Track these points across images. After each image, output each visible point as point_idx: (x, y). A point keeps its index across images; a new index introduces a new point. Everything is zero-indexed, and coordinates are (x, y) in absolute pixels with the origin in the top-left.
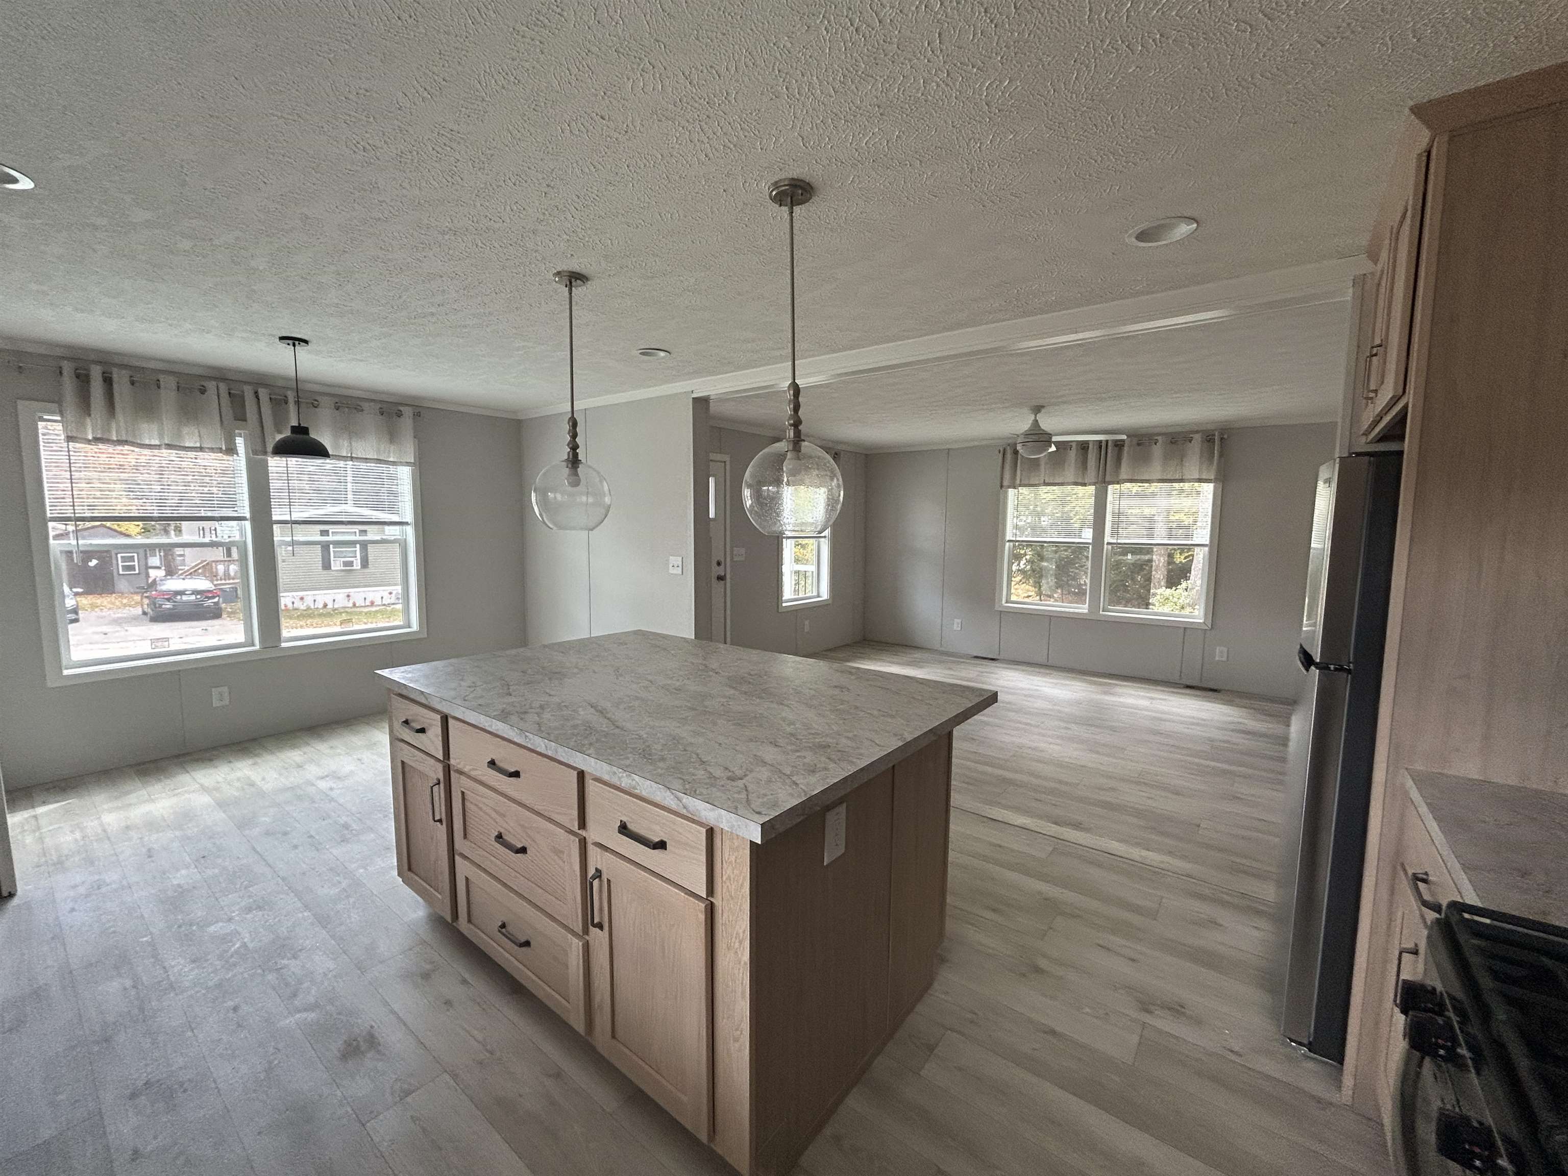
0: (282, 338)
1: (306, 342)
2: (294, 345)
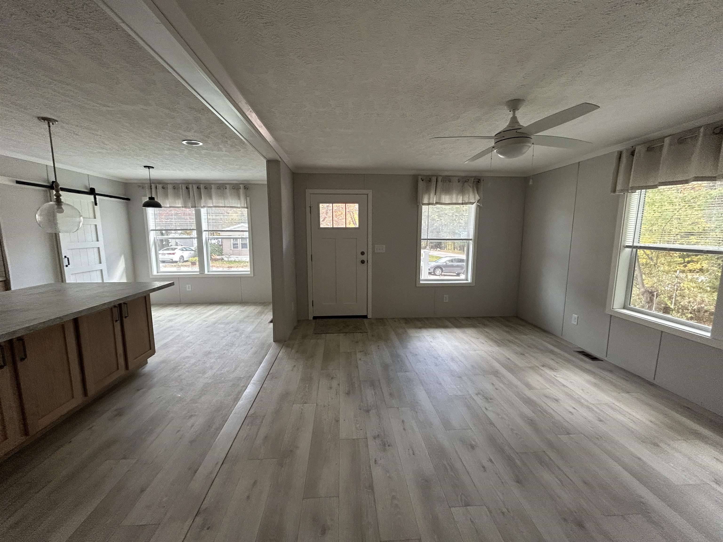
0: (145, 167)
1: (153, 167)
2: (149, 169)
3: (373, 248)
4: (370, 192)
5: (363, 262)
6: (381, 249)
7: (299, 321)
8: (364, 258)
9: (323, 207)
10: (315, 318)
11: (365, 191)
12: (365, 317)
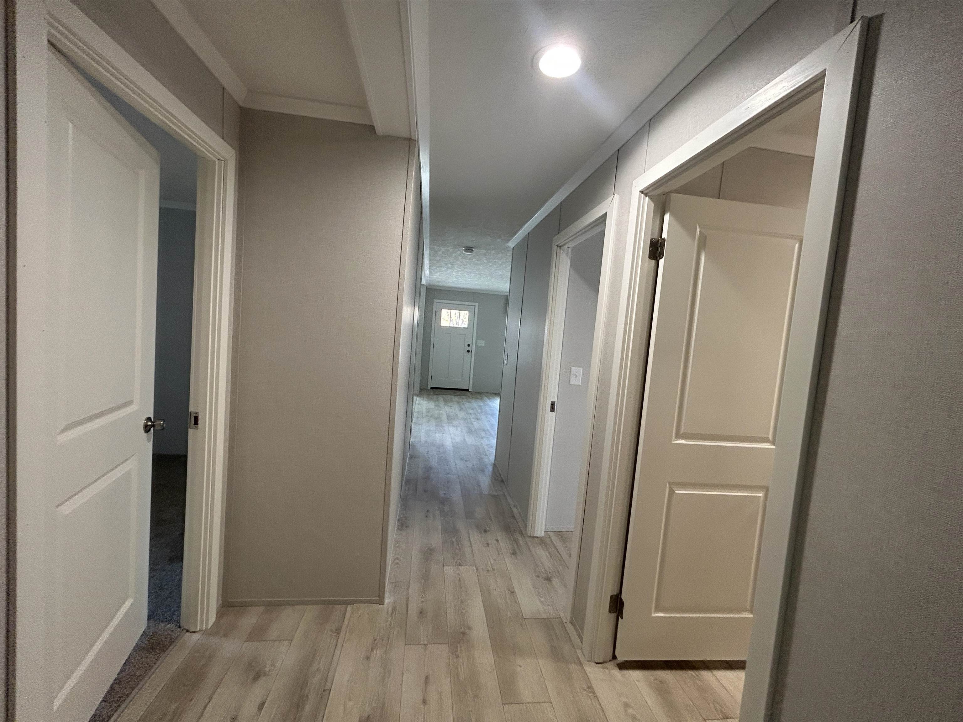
3: (476, 342)
4: (477, 304)
5: (468, 351)
6: (482, 343)
7: (421, 389)
8: (469, 348)
9: (444, 312)
10: (432, 388)
11: (474, 304)
12: (467, 390)
